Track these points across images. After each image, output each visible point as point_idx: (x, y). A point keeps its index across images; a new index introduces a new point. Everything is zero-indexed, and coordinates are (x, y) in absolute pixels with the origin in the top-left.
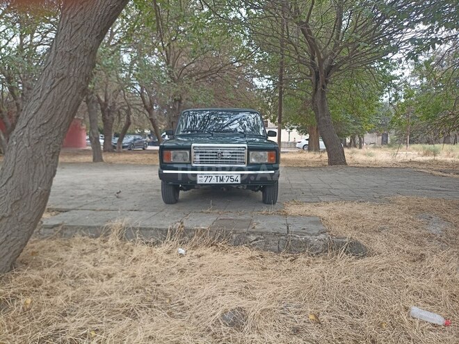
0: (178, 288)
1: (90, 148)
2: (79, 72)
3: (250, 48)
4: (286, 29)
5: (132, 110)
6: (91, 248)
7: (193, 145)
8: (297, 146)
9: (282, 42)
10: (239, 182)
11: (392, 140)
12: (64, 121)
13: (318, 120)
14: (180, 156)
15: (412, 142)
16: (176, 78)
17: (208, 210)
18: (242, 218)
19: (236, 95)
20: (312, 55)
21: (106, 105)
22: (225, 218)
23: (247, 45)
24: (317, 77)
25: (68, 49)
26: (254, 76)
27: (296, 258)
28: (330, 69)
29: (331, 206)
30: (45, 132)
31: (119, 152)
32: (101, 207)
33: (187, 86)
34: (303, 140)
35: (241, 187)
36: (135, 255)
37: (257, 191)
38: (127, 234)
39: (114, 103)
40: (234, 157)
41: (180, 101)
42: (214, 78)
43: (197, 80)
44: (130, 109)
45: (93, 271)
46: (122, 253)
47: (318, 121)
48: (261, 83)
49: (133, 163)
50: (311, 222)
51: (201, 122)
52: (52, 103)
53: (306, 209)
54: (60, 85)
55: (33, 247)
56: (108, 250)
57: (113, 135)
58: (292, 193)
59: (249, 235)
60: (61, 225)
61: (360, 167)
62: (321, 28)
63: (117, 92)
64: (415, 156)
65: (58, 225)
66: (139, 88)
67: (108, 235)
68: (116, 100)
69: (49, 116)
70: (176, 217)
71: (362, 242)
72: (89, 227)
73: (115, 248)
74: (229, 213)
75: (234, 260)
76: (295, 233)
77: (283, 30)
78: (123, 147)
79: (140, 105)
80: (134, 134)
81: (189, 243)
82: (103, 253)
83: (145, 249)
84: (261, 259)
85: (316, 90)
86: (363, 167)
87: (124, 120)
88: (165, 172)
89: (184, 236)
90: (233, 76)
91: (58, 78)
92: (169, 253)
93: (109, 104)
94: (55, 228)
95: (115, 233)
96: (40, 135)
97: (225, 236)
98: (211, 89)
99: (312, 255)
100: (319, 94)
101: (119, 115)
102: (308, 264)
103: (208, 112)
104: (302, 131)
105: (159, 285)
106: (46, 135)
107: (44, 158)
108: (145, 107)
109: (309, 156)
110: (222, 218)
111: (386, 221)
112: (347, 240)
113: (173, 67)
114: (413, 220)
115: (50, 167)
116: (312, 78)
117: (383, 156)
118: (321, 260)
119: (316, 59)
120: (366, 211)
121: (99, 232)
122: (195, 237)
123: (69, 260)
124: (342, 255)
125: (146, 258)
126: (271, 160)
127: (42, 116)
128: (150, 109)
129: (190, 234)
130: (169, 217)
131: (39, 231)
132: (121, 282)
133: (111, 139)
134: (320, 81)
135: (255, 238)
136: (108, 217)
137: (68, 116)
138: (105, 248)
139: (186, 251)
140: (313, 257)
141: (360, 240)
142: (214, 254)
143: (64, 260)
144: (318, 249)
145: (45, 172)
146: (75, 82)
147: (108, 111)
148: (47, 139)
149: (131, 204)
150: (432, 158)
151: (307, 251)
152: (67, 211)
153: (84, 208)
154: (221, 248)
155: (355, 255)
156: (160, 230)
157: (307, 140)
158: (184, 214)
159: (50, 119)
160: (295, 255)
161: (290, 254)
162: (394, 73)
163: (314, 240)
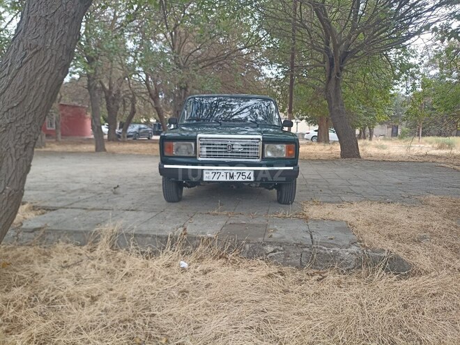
0: (178, 319)
1: (92, 136)
2: (58, 44)
4: (298, 13)
5: (137, 98)
6: (76, 258)
7: (199, 135)
8: (305, 137)
9: (295, 25)
10: (252, 179)
11: (402, 133)
12: (40, 104)
13: (331, 109)
14: (183, 149)
15: (424, 134)
16: (182, 65)
17: (216, 212)
18: (255, 222)
20: (327, 40)
21: (110, 92)
22: (236, 222)
24: (332, 65)
25: (43, 13)
26: (263, 64)
27: (324, 277)
28: (346, 55)
29: (356, 207)
30: (14, 118)
31: (124, 142)
32: (94, 205)
33: (193, 73)
34: (312, 130)
35: (254, 185)
36: (126, 270)
37: (272, 189)
38: (119, 241)
39: (119, 92)
40: (247, 151)
41: (186, 89)
42: (221, 65)
43: (203, 67)
44: (135, 98)
45: (72, 292)
46: (111, 266)
47: (330, 112)
48: (270, 71)
49: (136, 153)
50: (337, 229)
51: (207, 111)
52: (23, 81)
53: (328, 211)
54: (34, 59)
56: (95, 262)
57: (118, 124)
58: (308, 191)
59: (264, 245)
60: (43, 228)
61: (376, 161)
62: (337, 11)
63: (121, 80)
64: (430, 149)
65: (39, 229)
66: (144, 76)
67: (97, 242)
68: (121, 88)
69: (20, 97)
70: (178, 219)
71: (401, 254)
72: (75, 232)
73: (104, 258)
74: (240, 216)
75: (248, 278)
76: (321, 243)
77: (295, 14)
78: (128, 137)
79: (145, 93)
80: (140, 123)
81: (193, 254)
82: (89, 266)
83: (139, 261)
84: (281, 277)
85: (330, 77)
86: (379, 161)
87: (129, 109)
88: (166, 166)
89: (187, 244)
90: (241, 64)
91: (31, 50)
92: (169, 266)
93: (114, 92)
94: (36, 232)
95: (105, 240)
96: (8, 121)
97: (236, 246)
99: (342, 271)
100: (333, 82)
101: (124, 104)
102: (339, 283)
103: (216, 99)
104: (311, 121)
105: (154, 315)
106: (16, 121)
107: (13, 150)
108: (151, 95)
109: (319, 148)
110: (232, 222)
111: (425, 229)
112: (385, 254)
113: (178, 54)
115: (21, 161)
116: (326, 65)
117: (395, 148)
118: (354, 280)
119: (331, 45)
120: (398, 214)
121: (87, 238)
122: (201, 247)
123: (46, 275)
124: (380, 274)
125: (141, 273)
126: (289, 154)
127: (10, 98)
128: (155, 97)
129: (195, 243)
130: (170, 219)
131: (17, 236)
132: (106, 310)
133: (115, 128)
134: (335, 67)
135: (272, 249)
136: (99, 219)
137: (45, 98)
138: (92, 260)
139: (189, 265)
140: (344, 274)
141: (399, 253)
142: (223, 269)
143: (40, 276)
144: (349, 264)
145: (14, 168)
146: (52, 56)
147: (112, 99)
148: (17, 127)
149: (128, 202)
150: (448, 151)
151: (336, 267)
152: (54, 210)
153: (75, 206)
154: (231, 261)
155: (396, 274)
156: (158, 237)
157: (316, 131)
158: (188, 216)
159: (21, 102)
160: (321, 271)
161: (315, 271)
162: (412, 61)
163: (345, 253)
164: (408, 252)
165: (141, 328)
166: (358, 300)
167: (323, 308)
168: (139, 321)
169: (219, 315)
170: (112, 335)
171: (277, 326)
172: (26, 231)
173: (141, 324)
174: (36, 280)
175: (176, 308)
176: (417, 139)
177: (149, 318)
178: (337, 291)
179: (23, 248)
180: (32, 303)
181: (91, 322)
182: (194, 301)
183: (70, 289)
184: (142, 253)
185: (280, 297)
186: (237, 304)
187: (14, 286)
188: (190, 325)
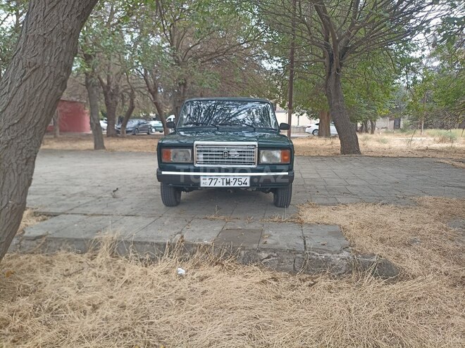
0: (175, 327)
1: (91, 132)
2: (56, 61)
3: (259, 28)
4: (298, 7)
5: (136, 93)
6: (77, 266)
7: (196, 142)
8: (306, 131)
9: (294, 20)
10: (248, 185)
11: (405, 125)
12: (40, 119)
13: (331, 105)
14: (180, 156)
15: (426, 127)
16: (181, 60)
17: (213, 217)
18: (252, 227)
19: (244, 78)
20: (326, 36)
21: (109, 88)
22: (232, 227)
23: (256, 24)
24: (331, 60)
25: (41, 32)
26: (263, 58)
27: (315, 283)
28: (345, 51)
29: (350, 209)
30: (15, 134)
31: (123, 137)
32: (94, 210)
33: (192, 70)
34: (313, 124)
35: (250, 190)
36: (126, 277)
37: (268, 192)
38: (119, 249)
39: (117, 86)
40: (243, 157)
41: (185, 85)
42: (220, 60)
43: (202, 62)
44: (133, 93)
45: (74, 300)
46: (112, 273)
47: (331, 107)
48: (270, 65)
49: (136, 151)
50: (330, 233)
51: (206, 112)
52: (23, 98)
53: (323, 214)
54: (33, 76)
55: (10, 265)
56: (96, 270)
57: (117, 119)
58: (305, 192)
59: (259, 251)
60: (45, 236)
61: (375, 157)
62: (337, 6)
63: (119, 75)
64: (430, 143)
65: (41, 237)
67: (97, 249)
68: (119, 83)
69: (21, 114)
70: (176, 225)
71: (390, 259)
72: (76, 240)
73: (104, 266)
74: (236, 220)
75: (242, 284)
76: (314, 249)
77: (295, 8)
78: (128, 132)
79: (144, 88)
80: (139, 118)
81: (190, 260)
82: (90, 274)
83: (138, 269)
84: (274, 283)
85: (330, 73)
86: (378, 157)
87: (128, 104)
88: (163, 173)
89: (184, 251)
90: (241, 59)
91: (30, 68)
92: (167, 273)
93: (112, 87)
94: (38, 240)
95: (105, 248)
96: (9, 138)
97: (232, 253)
98: (218, 72)
99: (334, 276)
100: (333, 78)
101: (123, 99)
103: (214, 102)
104: (312, 115)
105: (152, 323)
106: (17, 137)
107: (15, 165)
108: (149, 90)
109: (320, 142)
110: (229, 227)
111: (416, 232)
112: (374, 259)
113: (177, 49)
114: (446, 230)
115: (23, 175)
116: (325, 60)
117: (397, 142)
118: (344, 285)
119: (331, 39)
120: (391, 217)
121: (87, 245)
122: (198, 254)
123: (49, 284)
124: (369, 278)
125: (140, 281)
126: (284, 160)
127: (11, 115)
128: (154, 92)
129: (192, 249)
130: (168, 225)
131: (20, 244)
132: (106, 319)
133: (114, 124)
134: (335, 63)
135: (267, 255)
136: (99, 225)
137: (45, 113)
138: (93, 268)
139: (187, 272)
140: (335, 279)
141: (389, 257)
142: (219, 275)
143: (43, 285)
144: (340, 269)
145: (16, 182)
146: (51, 72)
147: (110, 94)
148: (18, 143)
149: (127, 207)
150: (449, 145)
151: (328, 272)
152: (55, 216)
153: (75, 211)
154: (227, 267)
155: (384, 279)
156: (157, 244)
157: (317, 124)
158: (186, 221)
159: (21, 119)
160: (313, 276)
161: (308, 276)
162: (412, 55)
163: (336, 259)
164: (398, 256)
165: (140, 336)
166: (347, 306)
167: (313, 314)
168: (138, 329)
169: (214, 323)
170: (113, 343)
171: (268, 332)
172: (28, 239)
173: (140, 332)
174: (40, 289)
175: (173, 316)
176: (418, 132)
177: (147, 326)
178: (327, 296)
179: (26, 256)
180: (36, 312)
181: (93, 330)
182: (191, 308)
183: (72, 298)
184: (141, 260)
185: (272, 304)
186: (231, 311)
187: (19, 296)
188: (186, 332)
